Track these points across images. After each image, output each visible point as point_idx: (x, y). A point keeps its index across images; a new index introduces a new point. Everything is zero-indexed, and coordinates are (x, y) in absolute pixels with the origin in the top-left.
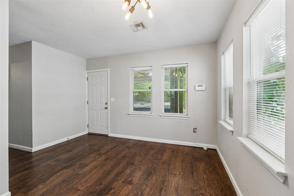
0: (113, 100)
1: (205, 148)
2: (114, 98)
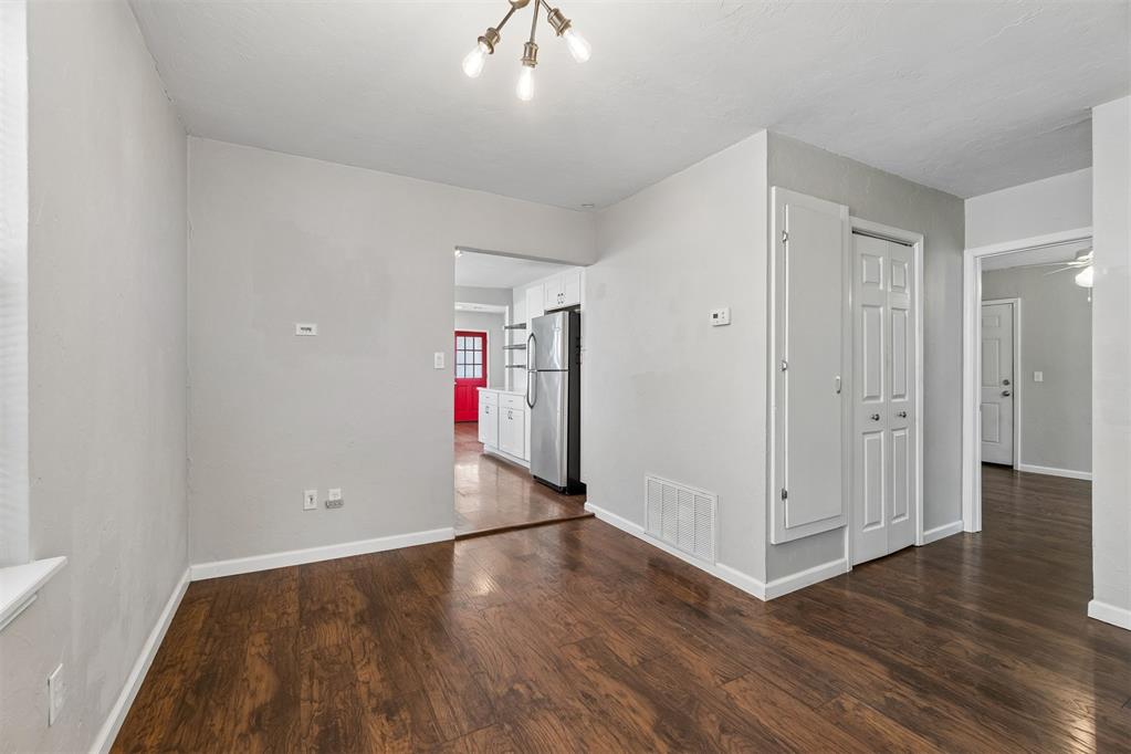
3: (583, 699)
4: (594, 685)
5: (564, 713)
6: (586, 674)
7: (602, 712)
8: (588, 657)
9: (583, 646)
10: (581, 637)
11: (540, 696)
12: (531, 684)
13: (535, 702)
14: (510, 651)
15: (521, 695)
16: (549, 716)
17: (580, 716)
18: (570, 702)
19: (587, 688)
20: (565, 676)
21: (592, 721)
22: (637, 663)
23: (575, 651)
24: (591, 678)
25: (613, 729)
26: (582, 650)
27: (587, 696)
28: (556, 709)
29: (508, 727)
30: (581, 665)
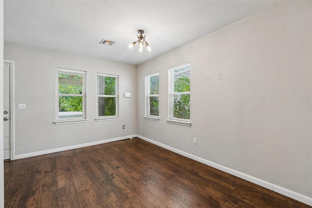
0: (23, 106)
1: (131, 138)
2: (25, 104)
3: (129, 182)
4: (126, 185)
5: (134, 179)
6: (127, 188)
7: (125, 180)
8: (126, 194)
9: (127, 198)
10: (127, 202)
11: (140, 182)
12: (142, 184)
13: (140, 180)
14: (151, 193)
15: (144, 181)
16: (137, 178)
17: (130, 178)
18: (132, 181)
19: (128, 184)
20: (133, 187)
21: (128, 178)
22: (111, 193)
23: (130, 195)
24: (126, 187)
25: (123, 177)
26: (127, 196)
27: (128, 183)
28: (135, 179)
29: (145, 175)
30: (128, 191)
